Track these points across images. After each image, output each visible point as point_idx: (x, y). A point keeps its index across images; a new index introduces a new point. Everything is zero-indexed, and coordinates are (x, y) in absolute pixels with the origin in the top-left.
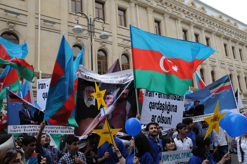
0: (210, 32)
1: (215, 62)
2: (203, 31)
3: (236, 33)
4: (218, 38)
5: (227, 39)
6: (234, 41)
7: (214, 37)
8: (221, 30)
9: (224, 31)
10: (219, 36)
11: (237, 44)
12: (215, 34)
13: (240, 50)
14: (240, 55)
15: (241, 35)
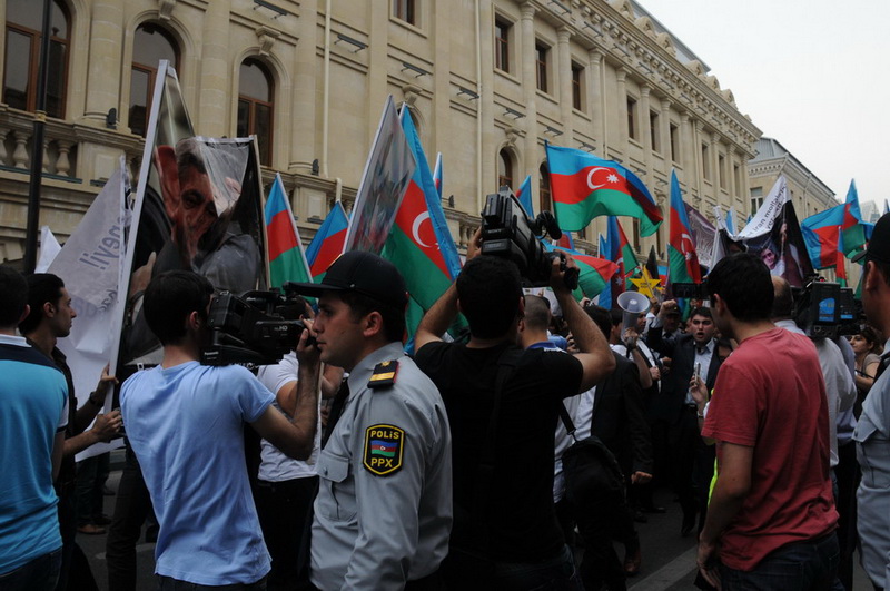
0: (587, 46)
1: (593, 149)
2: (566, 38)
3: (667, 69)
4: (611, 73)
5: (637, 80)
6: (658, 95)
7: (598, 67)
8: (624, 48)
9: (632, 54)
10: (614, 65)
11: (667, 105)
12: (602, 56)
13: (673, 128)
14: (672, 142)
15: (680, 80)
